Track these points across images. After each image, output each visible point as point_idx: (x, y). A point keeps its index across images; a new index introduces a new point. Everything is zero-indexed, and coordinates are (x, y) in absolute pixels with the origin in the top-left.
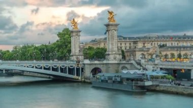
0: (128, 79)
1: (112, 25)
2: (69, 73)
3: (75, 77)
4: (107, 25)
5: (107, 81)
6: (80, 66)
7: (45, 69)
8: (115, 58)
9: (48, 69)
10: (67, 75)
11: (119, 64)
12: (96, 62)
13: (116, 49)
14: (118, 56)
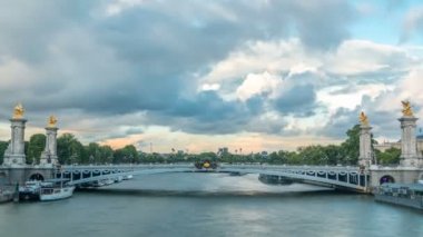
0: (417, 192)
1: (408, 120)
2: (351, 182)
3: (358, 187)
4: (402, 120)
5: (391, 194)
6: (366, 174)
7: (319, 175)
8: (412, 164)
9: (324, 176)
10: (348, 184)
11: (418, 171)
12: (387, 168)
13: (414, 151)
14: (416, 161)
